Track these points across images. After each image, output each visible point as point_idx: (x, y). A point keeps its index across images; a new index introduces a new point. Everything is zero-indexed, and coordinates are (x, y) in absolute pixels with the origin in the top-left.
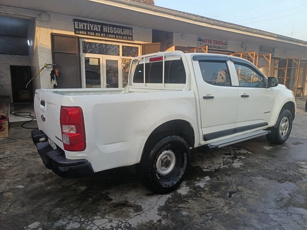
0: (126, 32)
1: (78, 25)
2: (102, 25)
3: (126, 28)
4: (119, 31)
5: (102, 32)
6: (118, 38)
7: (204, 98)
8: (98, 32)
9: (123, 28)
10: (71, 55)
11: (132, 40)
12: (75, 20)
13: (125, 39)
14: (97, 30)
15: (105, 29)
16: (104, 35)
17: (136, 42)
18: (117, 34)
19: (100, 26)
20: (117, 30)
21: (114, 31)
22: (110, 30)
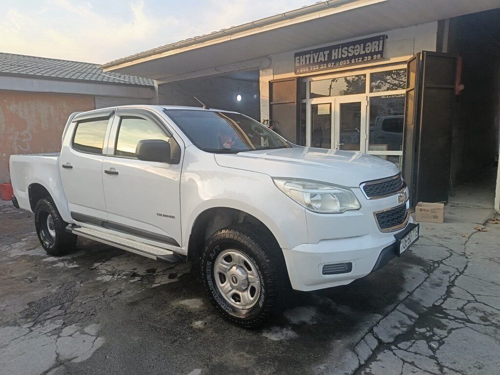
1: (298, 61)
2: (330, 49)
3: (371, 40)
4: (358, 50)
5: (330, 60)
6: (356, 64)
7: (64, 166)
8: (324, 62)
9: (364, 42)
10: (289, 104)
12: (296, 55)
13: (368, 62)
14: (323, 60)
15: (335, 55)
16: (332, 65)
18: (354, 57)
19: (328, 52)
20: (354, 49)
21: (348, 52)
22: (342, 53)
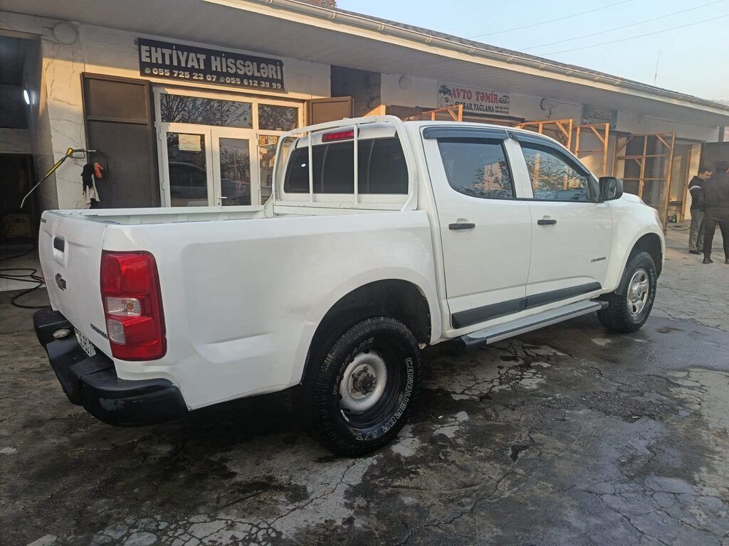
0: (268, 71)
1: (148, 54)
2: (209, 53)
3: (268, 62)
4: (251, 68)
5: (207, 70)
6: (249, 87)
7: (452, 227)
8: (199, 71)
9: (259, 61)
11: (283, 90)
12: (141, 42)
13: (266, 89)
14: (197, 67)
15: (216, 64)
16: (212, 78)
17: (291, 95)
18: (245, 76)
19: (204, 57)
20: (244, 66)
21: (237, 68)
22: (227, 66)
